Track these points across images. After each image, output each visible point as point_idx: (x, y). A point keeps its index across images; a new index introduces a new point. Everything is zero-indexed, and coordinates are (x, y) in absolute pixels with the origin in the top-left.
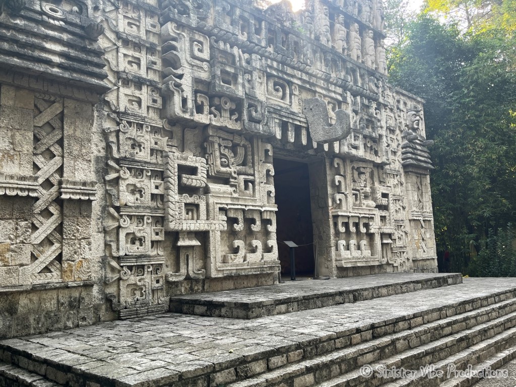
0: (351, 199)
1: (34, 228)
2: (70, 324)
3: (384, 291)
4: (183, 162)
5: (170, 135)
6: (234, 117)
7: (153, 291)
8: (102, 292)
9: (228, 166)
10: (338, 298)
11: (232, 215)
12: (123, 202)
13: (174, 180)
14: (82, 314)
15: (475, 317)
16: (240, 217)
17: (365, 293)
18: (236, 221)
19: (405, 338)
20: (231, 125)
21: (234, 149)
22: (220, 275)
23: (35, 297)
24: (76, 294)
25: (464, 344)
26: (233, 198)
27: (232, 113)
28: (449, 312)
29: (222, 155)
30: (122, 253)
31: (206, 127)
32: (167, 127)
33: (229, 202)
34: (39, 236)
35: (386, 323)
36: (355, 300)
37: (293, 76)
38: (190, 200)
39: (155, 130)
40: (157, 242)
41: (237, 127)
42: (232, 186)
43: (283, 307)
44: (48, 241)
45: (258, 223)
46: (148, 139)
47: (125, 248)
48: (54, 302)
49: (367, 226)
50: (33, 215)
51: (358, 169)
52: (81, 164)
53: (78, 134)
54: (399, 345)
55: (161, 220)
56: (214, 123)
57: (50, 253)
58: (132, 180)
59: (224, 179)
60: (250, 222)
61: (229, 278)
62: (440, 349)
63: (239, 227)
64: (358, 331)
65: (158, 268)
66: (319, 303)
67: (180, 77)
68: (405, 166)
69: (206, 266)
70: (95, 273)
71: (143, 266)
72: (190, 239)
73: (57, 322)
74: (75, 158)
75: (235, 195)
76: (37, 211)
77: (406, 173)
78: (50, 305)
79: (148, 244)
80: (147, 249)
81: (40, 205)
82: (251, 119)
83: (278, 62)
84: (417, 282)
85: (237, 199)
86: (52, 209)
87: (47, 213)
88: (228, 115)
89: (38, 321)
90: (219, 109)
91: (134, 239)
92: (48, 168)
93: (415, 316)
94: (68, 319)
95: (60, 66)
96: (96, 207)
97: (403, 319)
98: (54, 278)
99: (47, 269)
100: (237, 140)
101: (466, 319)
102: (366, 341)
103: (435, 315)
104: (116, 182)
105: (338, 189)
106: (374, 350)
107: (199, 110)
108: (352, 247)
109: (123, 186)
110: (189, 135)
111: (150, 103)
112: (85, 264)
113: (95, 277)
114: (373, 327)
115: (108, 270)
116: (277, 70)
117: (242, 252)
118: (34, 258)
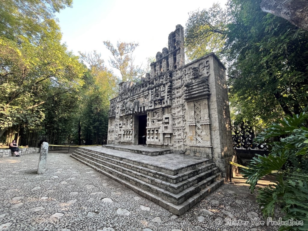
4: (120, 123)
9: (125, 122)
12: (116, 130)
16: (126, 131)
21: (126, 119)
22: (122, 142)
26: (125, 128)
30: (115, 137)
34: (110, 135)
38: (120, 129)
42: (125, 125)
45: (129, 132)
49: (157, 131)
52: (113, 126)
58: (117, 127)
65: (118, 139)
70: (114, 140)
77: (188, 103)
86: (111, 132)
90: (123, 112)
99: (111, 139)
105: (148, 120)
108: (151, 138)
116: (132, 98)
117: (126, 138)
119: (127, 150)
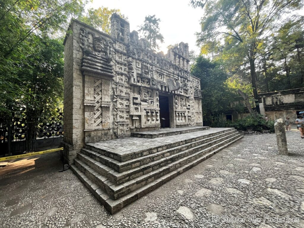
0: (180, 107)
1: (95, 114)
2: (105, 139)
3: (189, 131)
4: (134, 96)
5: (131, 89)
6: (148, 84)
7: (126, 131)
8: (113, 131)
9: (146, 97)
10: (176, 133)
11: (147, 111)
12: (118, 107)
13: (132, 101)
14: (108, 137)
15: (213, 138)
16: (150, 111)
17: (183, 132)
18: (148, 112)
19: (194, 144)
20: (147, 86)
21: (148, 92)
22: (144, 127)
23: (95, 132)
24: (106, 132)
25: (210, 145)
26: (148, 106)
27: (147, 82)
28: (206, 137)
29: (145, 94)
30: (118, 121)
31: (140, 87)
32: (130, 87)
33: (147, 107)
34: (96, 116)
35: (189, 140)
36: (181, 133)
37: (164, 72)
38: (136, 107)
39: (126, 87)
40: (128, 118)
41: (149, 86)
42: (147, 103)
43: (161, 135)
44: (98, 118)
45: (155, 113)
46: (124, 90)
47: (119, 119)
48: (101, 133)
49: (184, 114)
50: (94, 110)
51: (182, 98)
52: (106, 97)
53: (106, 88)
54: (193, 145)
55: (128, 112)
56: (142, 85)
57: (99, 121)
58: (120, 101)
59: (145, 101)
60: (152, 113)
61: (147, 128)
62: (204, 146)
63: (149, 114)
64: (182, 142)
65: (128, 125)
66: (171, 134)
67: (133, 73)
68: (195, 98)
69: (140, 125)
70: (111, 126)
71: (124, 124)
72: (136, 117)
73: (102, 139)
74: (105, 95)
75: (148, 105)
76: (95, 109)
77: (195, 99)
78: (100, 134)
79: (125, 118)
80: (125, 120)
81: (96, 108)
82: (153, 84)
83: (160, 68)
84: (198, 129)
85: (149, 106)
86: (99, 109)
87: (98, 110)
88: (146, 83)
89: (96, 138)
90: (144, 81)
91: (121, 117)
92: (98, 98)
93: (197, 138)
94: (104, 138)
95: (100, 70)
96: (111, 108)
97: (194, 139)
98: (100, 127)
99: (98, 125)
100: (149, 90)
101: (210, 139)
102: (184, 144)
103: (202, 137)
104: (116, 101)
105: (176, 104)
106: (186, 147)
107: (138, 82)
108: (180, 120)
109: (118, 103)
110: (136, 89)
111: (125, 80)
112: (108, 124)
113: (111, 127)
114: (186, 141)
115: (114, 125)
116: (160, 71)
117: (150, 121)
118: (95, 122)
119: (196, 130)
